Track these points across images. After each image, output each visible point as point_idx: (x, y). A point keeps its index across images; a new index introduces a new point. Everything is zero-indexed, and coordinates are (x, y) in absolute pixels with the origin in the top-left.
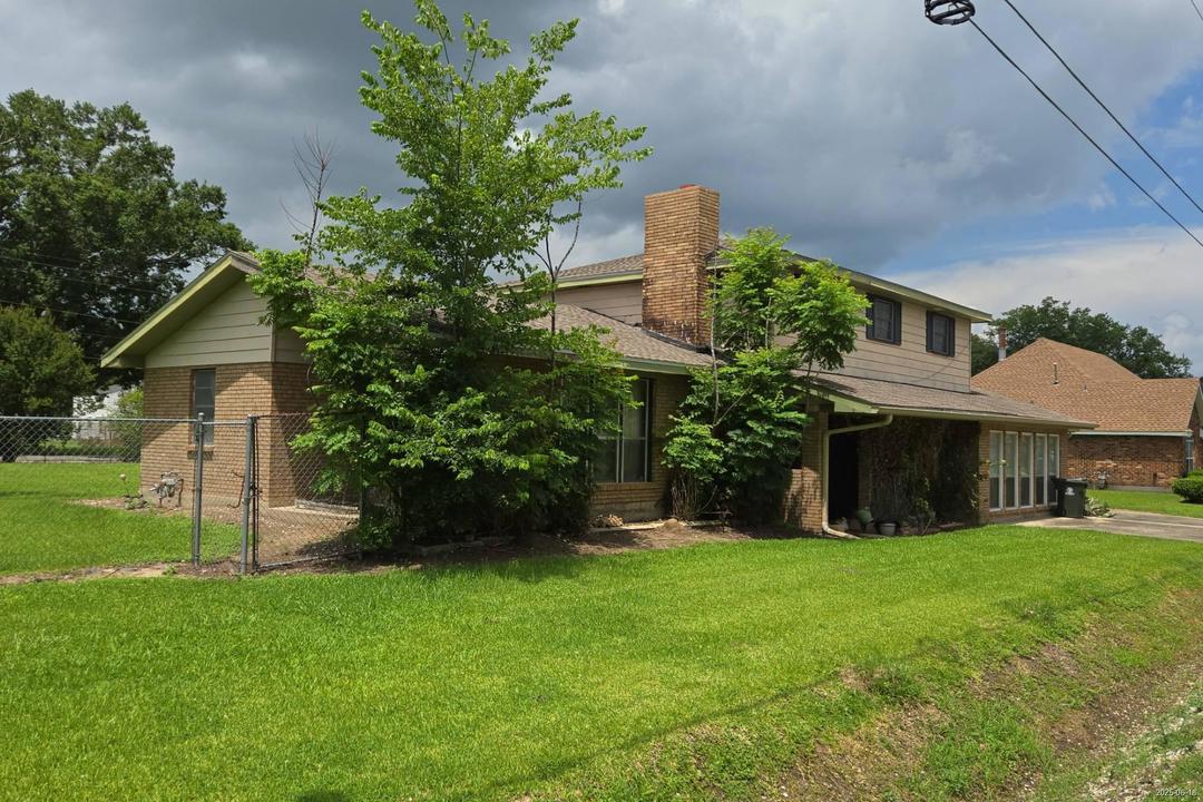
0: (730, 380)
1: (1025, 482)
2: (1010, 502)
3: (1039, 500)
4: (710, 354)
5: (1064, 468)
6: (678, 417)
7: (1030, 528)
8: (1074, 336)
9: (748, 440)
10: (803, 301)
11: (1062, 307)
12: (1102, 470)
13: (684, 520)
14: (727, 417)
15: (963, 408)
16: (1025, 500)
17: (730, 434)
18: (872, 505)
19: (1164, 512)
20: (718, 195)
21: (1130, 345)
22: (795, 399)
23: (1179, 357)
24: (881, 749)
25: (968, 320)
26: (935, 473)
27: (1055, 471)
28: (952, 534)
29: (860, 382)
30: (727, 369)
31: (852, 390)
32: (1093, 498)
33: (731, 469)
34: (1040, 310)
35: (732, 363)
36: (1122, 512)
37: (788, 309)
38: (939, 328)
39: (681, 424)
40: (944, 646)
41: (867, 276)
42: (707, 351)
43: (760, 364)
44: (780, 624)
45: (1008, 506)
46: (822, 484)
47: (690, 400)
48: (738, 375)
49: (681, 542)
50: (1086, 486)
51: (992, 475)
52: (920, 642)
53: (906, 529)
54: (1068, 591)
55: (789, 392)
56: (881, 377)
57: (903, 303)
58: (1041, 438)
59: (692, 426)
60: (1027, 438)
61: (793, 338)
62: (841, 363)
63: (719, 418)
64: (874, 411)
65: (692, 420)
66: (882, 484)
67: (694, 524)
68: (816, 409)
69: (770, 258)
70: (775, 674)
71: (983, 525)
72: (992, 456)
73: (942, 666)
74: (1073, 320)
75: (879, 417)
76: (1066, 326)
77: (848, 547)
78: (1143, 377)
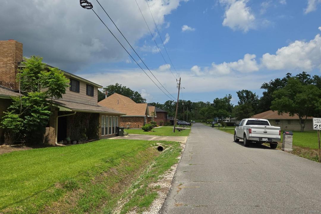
0: (26, 101)
1: (110, 128)
2: (106, 133)
3: (113, 133)
4: (19, 93)
5: (119, 125)
6: (7, 112)
7: (111, 140)
8: (123, 93)
9: (31, 119)
10: (50, 79)
11: (120, 86)
12: (128, 125)
13: (8, 145)
14: (24, 112)
15: (95, 110)
16: (110, 133)
17: (26, 117)
18: (70, 137)
19: (140, 134)
20: (22, 44)
21: (134, 95)
22: (47, 107)
23: (144, 98)
24: (66, 204)
25: (97, 88)
26: (88, 127)
27: (117, 125)
28: (91, 143)
29: (67, 102)
30: (25, 97)
31: (65, 104)
32: (125, 131)
33: (26, 128)
34: (115, 86)
35: (27, 96)
36: (131, 134)
37: (45, 81)
38: (90, 89)
39: (8, 114)
40: (86, 172)
41: (70, 73)
42: (18, 92)
43: (36, 96)
44: (38, 173)
45: (106, 134)
46: (55, 131)
47: (11, 107)
48: (28, 99)
49: (6, 151)
50: (123, 129)
51: (102, 126)
52: (79, 172)
53: (80, 142)
54: (117, 154)
55: (45, 105)
56: (74, 101)
57: (80, 82)
58: (114, 117)
59: (12, 115)
60: (111, 117)
61: (47, 89)
62: (61, 97)
63: (21, 112)
64: (71, 111)
65: (12, 113)
66: (73, 130)
67: (12, 145)
68: (54, 110)
69: (39, 65)
70: (34, 188)
71: (100, 140)
72: (102, 122)
73: (85, 177)
74: (122, 89)
75: (73, 112)
76: (121, 90)
77: (62, 148)
78: (137, 103)
